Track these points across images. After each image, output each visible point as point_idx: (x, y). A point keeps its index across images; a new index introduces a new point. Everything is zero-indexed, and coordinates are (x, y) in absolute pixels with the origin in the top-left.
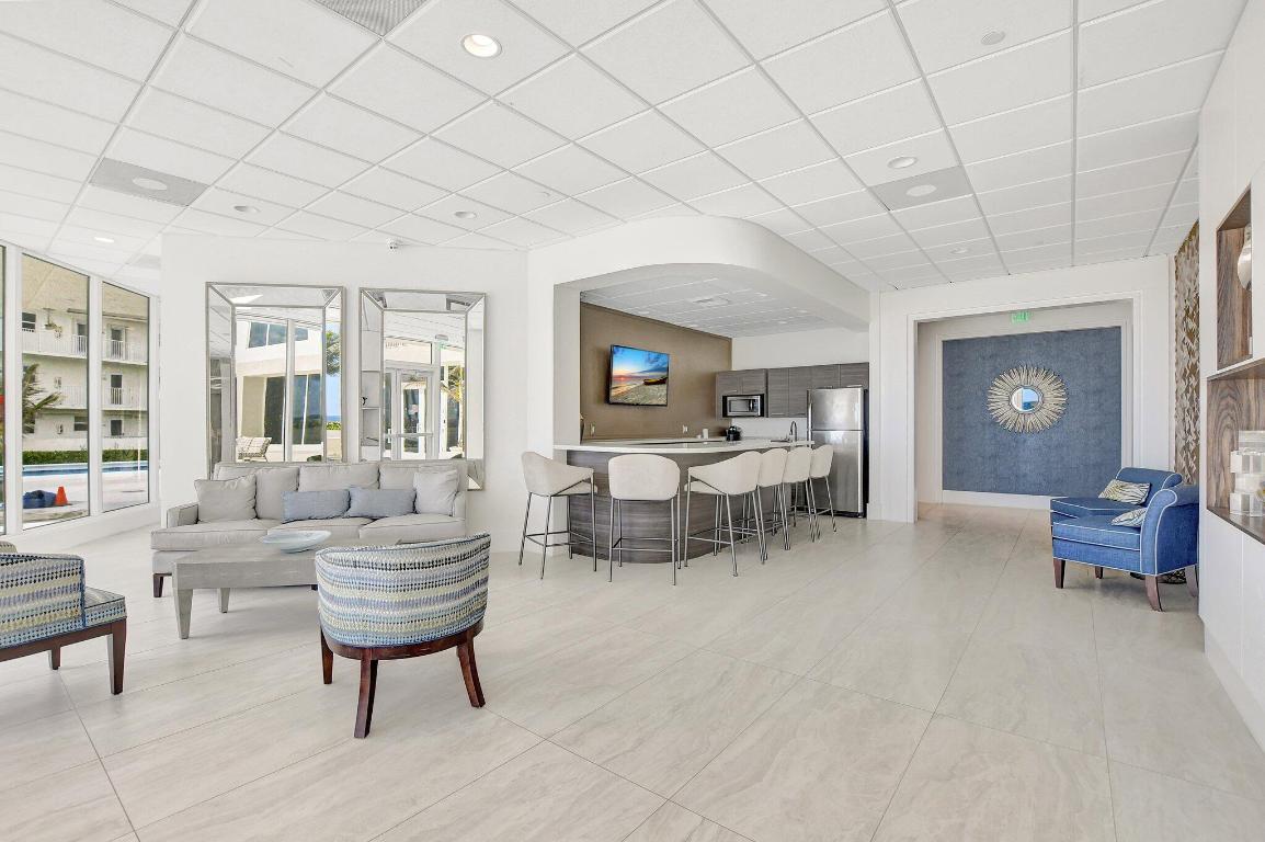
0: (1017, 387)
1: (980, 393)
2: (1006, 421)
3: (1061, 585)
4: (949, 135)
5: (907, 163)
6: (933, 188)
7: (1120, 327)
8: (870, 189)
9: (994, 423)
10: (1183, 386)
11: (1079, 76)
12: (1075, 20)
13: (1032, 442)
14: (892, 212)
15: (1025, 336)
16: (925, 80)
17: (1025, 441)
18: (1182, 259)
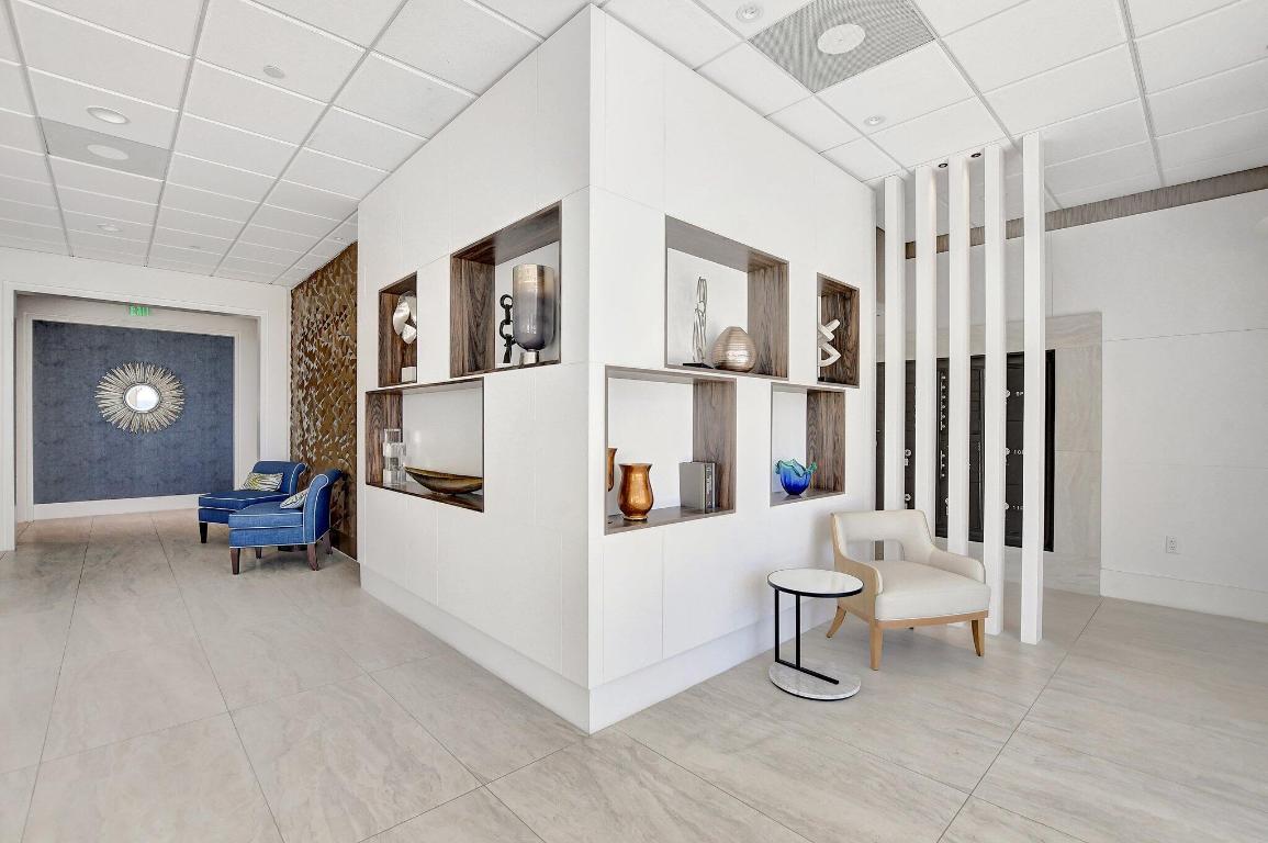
0: (133, 384)
1: (86, 388)
2: (120, 421)
3: (236, 571)
4: (179, 120)
5: (116, 120)
6: (125, 157)
7: (233, 338)
8: (39, 121)
9: (104, 422)
10: (301, 394)
11: (311, 138)
12: (333, 99)
13: (148, 442)
14: (51, 156)
15: (141, 331)
16: (191, 63)
17: (140, 441)
18: (299, 294)
